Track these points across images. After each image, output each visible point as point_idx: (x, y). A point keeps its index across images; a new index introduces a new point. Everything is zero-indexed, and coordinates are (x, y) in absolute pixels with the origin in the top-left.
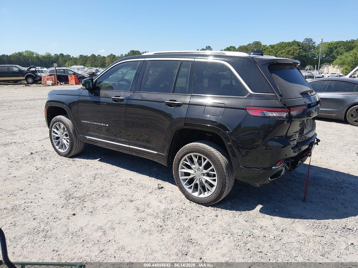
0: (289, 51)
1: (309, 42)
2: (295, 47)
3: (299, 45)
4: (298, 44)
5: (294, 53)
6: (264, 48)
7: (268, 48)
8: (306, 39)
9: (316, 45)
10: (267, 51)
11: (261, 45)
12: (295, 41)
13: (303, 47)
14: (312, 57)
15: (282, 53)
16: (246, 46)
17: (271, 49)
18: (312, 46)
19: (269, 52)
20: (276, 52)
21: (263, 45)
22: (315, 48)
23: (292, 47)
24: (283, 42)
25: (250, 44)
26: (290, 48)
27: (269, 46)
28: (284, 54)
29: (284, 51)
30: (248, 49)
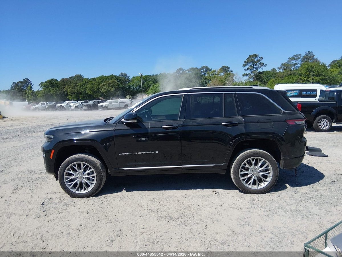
0: (110, 84)
1: (124, 76)
2: (114, 80)
3: (117, 79)
4: (116, 77)
5: (114, 85)
6: (86, 81)
7: (90, 81)
8: (121, 73)
9: (131, 78)
10: (90, 84)
11: (83, 78)
12: (112, 75)
13: (120, 80)
14: (129, 88)
15: (104, 85)
16: (69, 79)
17: (93, 82)
18: (127, 79)
19: (92, 84)
20: (98, 84)
21: (85, 78)
22: (129, 81)
23: (112, 80)
24: (103, 76)
25: (72, 77)
26: (110, 81)
27: (91, 79)
28: (106, 86)
29: (105, 84)
30: (70, 82)
